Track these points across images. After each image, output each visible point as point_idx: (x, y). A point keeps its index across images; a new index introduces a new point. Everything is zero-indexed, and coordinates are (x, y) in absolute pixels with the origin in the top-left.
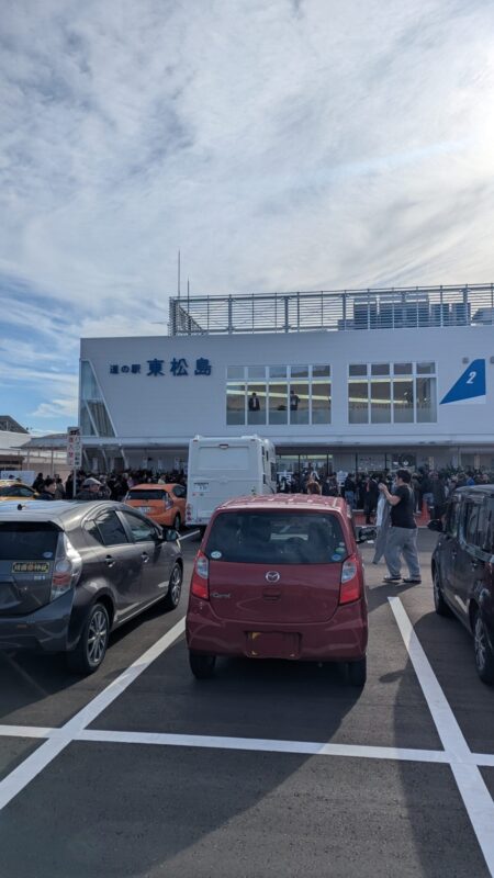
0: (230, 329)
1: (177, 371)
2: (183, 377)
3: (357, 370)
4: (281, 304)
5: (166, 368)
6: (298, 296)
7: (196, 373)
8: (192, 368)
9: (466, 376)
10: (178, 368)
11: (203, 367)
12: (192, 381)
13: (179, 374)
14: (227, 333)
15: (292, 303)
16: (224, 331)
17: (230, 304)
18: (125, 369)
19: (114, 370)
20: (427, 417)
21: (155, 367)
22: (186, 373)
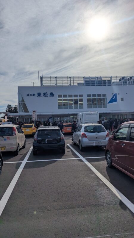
0: (56, 85)
1: (45, 96)
2: (47, 97)
3: (89, 96)
4: (69, 79)
5: (42, 95)
6: (73, 77)
7: (50, 96)
8: (49, 95)
9: (113, 97)
10: (45, 95)
11: (52, 95)
12: (49, 98)
13: (46, 96)
14: (55, 86)
15: (72, 79)
16: (55, 85)
17: (56, 78)
18: (31, 95)
19: (28, 95)
20: (105, 106)
21: (39, 94)
22: (47, 96)
